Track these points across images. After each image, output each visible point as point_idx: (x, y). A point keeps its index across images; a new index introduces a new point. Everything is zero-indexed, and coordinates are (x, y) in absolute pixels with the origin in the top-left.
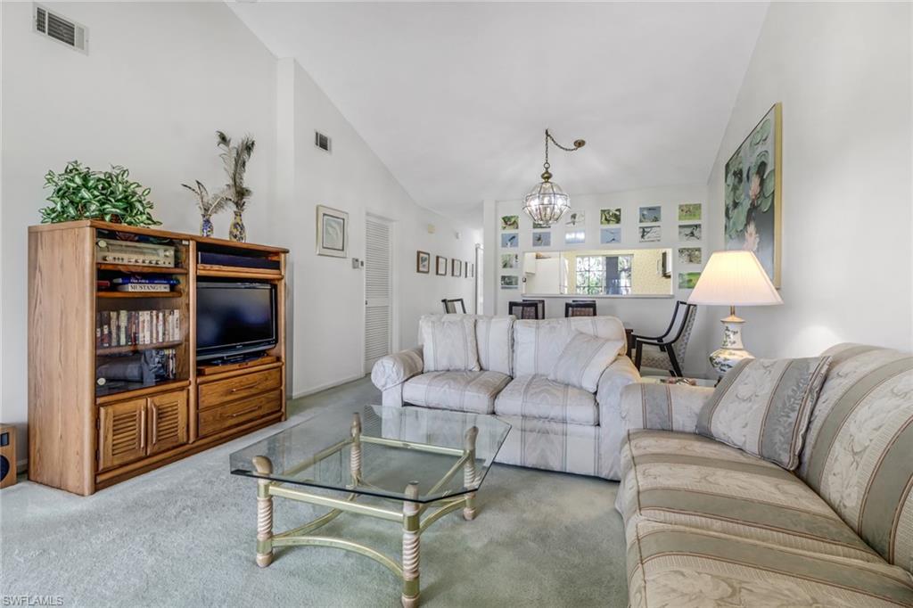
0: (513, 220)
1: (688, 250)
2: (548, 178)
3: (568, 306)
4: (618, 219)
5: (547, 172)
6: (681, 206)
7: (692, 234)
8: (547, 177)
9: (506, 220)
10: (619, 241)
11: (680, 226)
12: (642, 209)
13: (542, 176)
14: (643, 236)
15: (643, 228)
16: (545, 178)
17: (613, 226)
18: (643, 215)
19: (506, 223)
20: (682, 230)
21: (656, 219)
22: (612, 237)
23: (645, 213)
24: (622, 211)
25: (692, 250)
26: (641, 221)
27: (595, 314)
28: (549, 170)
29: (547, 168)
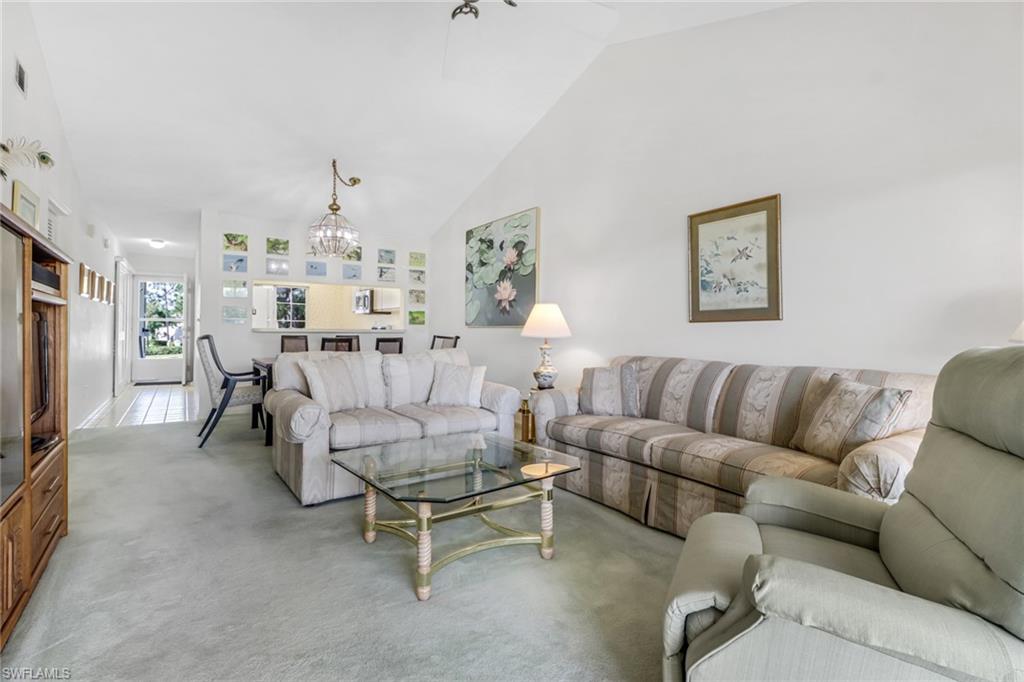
0: (240, 240)
1: (415, 291)
2: (337, 210)
3: (324, 341)
4: (359, 257)
5: (335, 204)
6: (411, 254)
7: (419, 278)
8: (334, 208)
9: (230, 239)
10: (359, 278)
11: (411, 271)
12: (380, 251)
13: (330, 207)
14: (381, 276)
15: (381, 269)
16: (333, 210)
17: (354, 262)
18: (381, 256)
19: (230, 241)
20: (413, 274)
21: (392, 262)
22: (353, 273)
23: (383, 254)
24: (363, 249)
25: (419, 292)
26: (379, 261)
27: (350, 350)
28: (337, 203)
29: (335, 200)
